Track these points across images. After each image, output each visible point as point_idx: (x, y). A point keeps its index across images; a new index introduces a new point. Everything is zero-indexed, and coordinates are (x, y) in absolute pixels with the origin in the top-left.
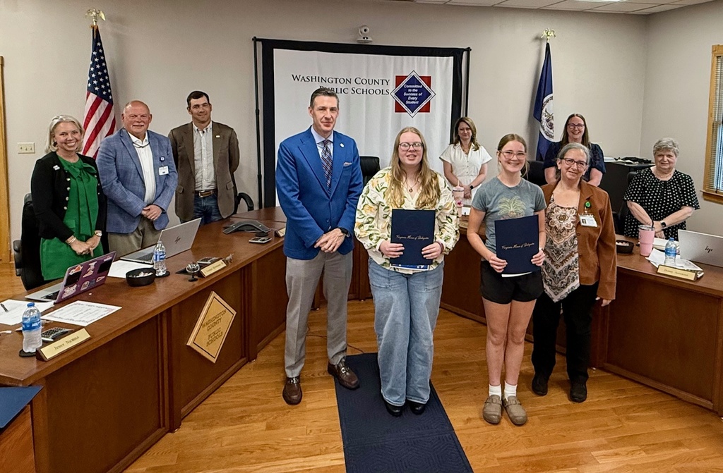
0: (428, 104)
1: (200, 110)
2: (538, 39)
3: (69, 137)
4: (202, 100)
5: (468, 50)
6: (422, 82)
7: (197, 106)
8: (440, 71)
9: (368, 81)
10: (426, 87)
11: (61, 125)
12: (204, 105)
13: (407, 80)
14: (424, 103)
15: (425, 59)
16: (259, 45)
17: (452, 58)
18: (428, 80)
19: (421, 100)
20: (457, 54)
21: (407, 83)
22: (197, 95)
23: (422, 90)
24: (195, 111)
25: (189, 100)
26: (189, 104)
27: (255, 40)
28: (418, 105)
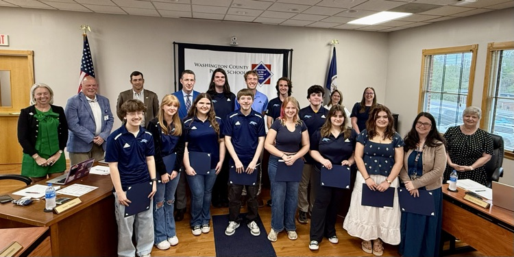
0: (269, 80)
1: (137, 82)
2: (329, 44)
3: (42, 96)
4: (139, 77)
5: (292, 50)
6: (266, 68)
7: (136, 80)
8: (276, 62)
9: (236, 67)
10: (268, 70)
11: (39, 89)
12: (140, 80)
13: (257, 66)
14: (267, 79)
15: (268, 55)
16: (177, 46)
17: (282, 55)
18: (269, 66)
19: (265, 77)
20: (285, 53)
21: (258, 68)
22: (136, 73)
23: (266, 72)
24: (134, 82)
25: (131, 76)
26: (132, 79)
27: (174, 43)
28: (264, 80)
